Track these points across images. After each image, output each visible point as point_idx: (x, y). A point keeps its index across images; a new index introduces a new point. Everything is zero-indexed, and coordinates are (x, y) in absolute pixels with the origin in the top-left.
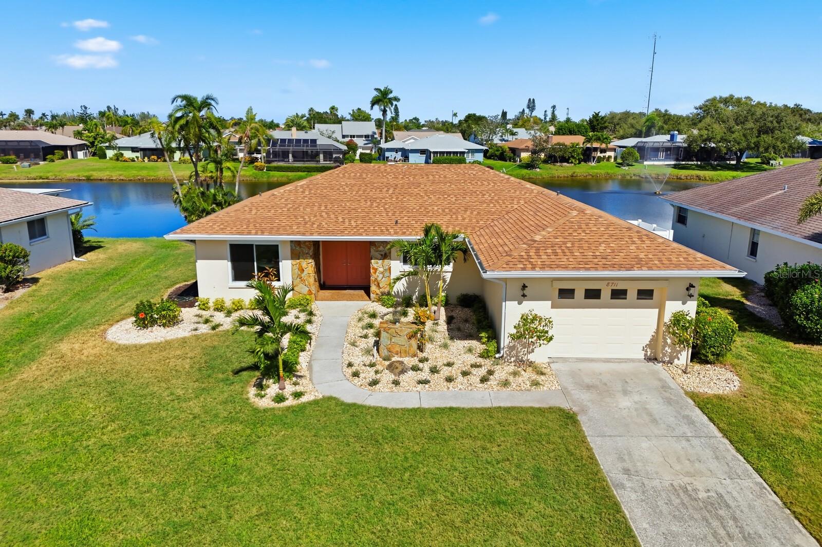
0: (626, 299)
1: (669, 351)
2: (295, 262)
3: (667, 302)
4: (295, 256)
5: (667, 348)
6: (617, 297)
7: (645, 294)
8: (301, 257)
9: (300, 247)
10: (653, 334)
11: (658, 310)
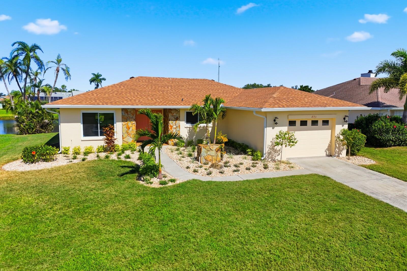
0: (318, 125)
1: (338, 150)
2: (124, 123)
3: (336, 126)
4: (125, 119)
5: (336, 149)
6: (314, 124)
7: (326, 122)
8: (128, 120)
9: (128, 114)
10: (329, 143)
11: (330, 131)
